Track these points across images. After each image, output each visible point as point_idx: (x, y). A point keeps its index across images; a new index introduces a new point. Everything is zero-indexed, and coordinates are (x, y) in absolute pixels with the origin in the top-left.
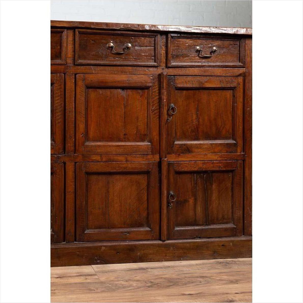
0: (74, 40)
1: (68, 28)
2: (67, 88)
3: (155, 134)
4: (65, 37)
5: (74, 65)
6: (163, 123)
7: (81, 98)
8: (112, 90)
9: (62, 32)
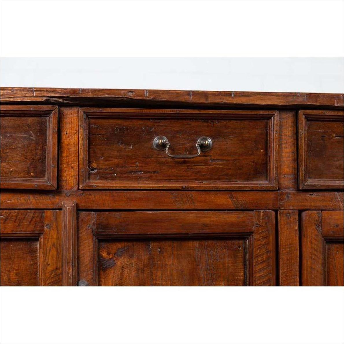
0: (296, 134)
1: (282, 109)
2: (281, 242)
4: (276, 128)
5: (298, 190)
7: (314, 266)
9: (269, 118)
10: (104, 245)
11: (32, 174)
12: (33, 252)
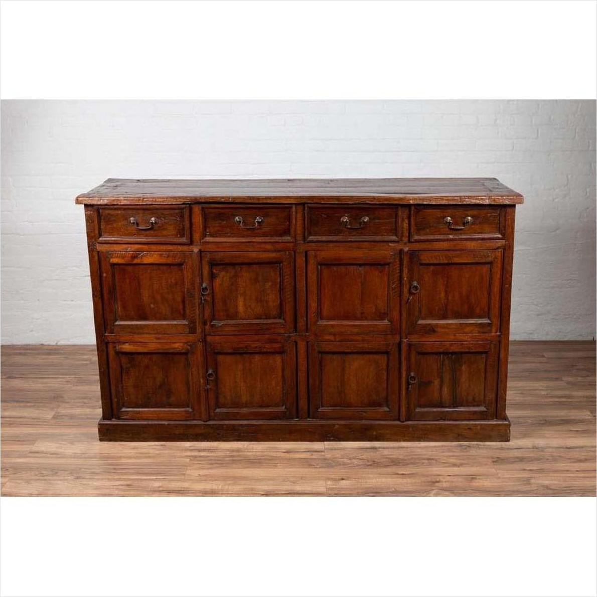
2: (297, 266)
3: (396, 314)
4: (294, 213)
5: (305, 242)
6: (404, 302)
7: (313, 277)
8: (348, 267)
9: (291, 208)
10: (215, 267)
11: (179, 236)
12: (182, 270)
